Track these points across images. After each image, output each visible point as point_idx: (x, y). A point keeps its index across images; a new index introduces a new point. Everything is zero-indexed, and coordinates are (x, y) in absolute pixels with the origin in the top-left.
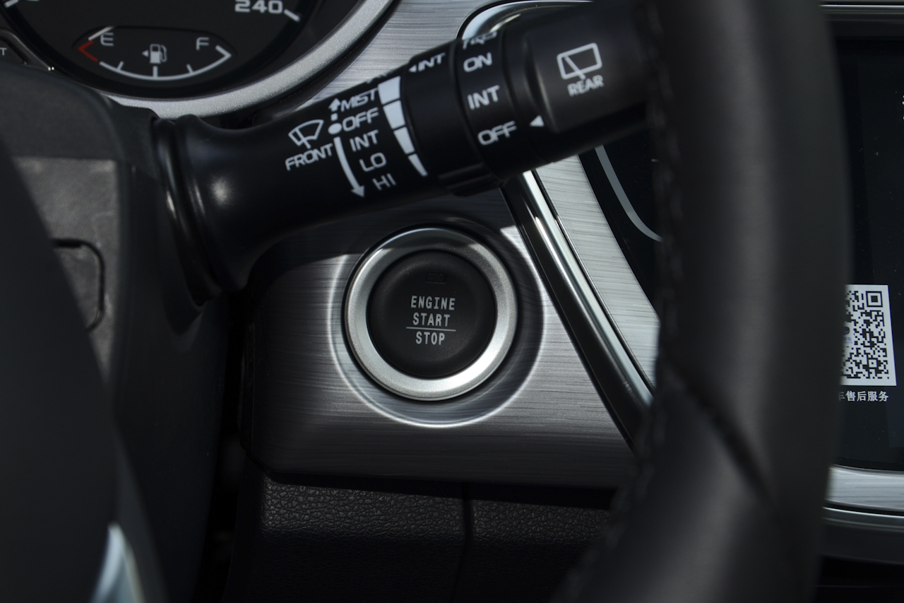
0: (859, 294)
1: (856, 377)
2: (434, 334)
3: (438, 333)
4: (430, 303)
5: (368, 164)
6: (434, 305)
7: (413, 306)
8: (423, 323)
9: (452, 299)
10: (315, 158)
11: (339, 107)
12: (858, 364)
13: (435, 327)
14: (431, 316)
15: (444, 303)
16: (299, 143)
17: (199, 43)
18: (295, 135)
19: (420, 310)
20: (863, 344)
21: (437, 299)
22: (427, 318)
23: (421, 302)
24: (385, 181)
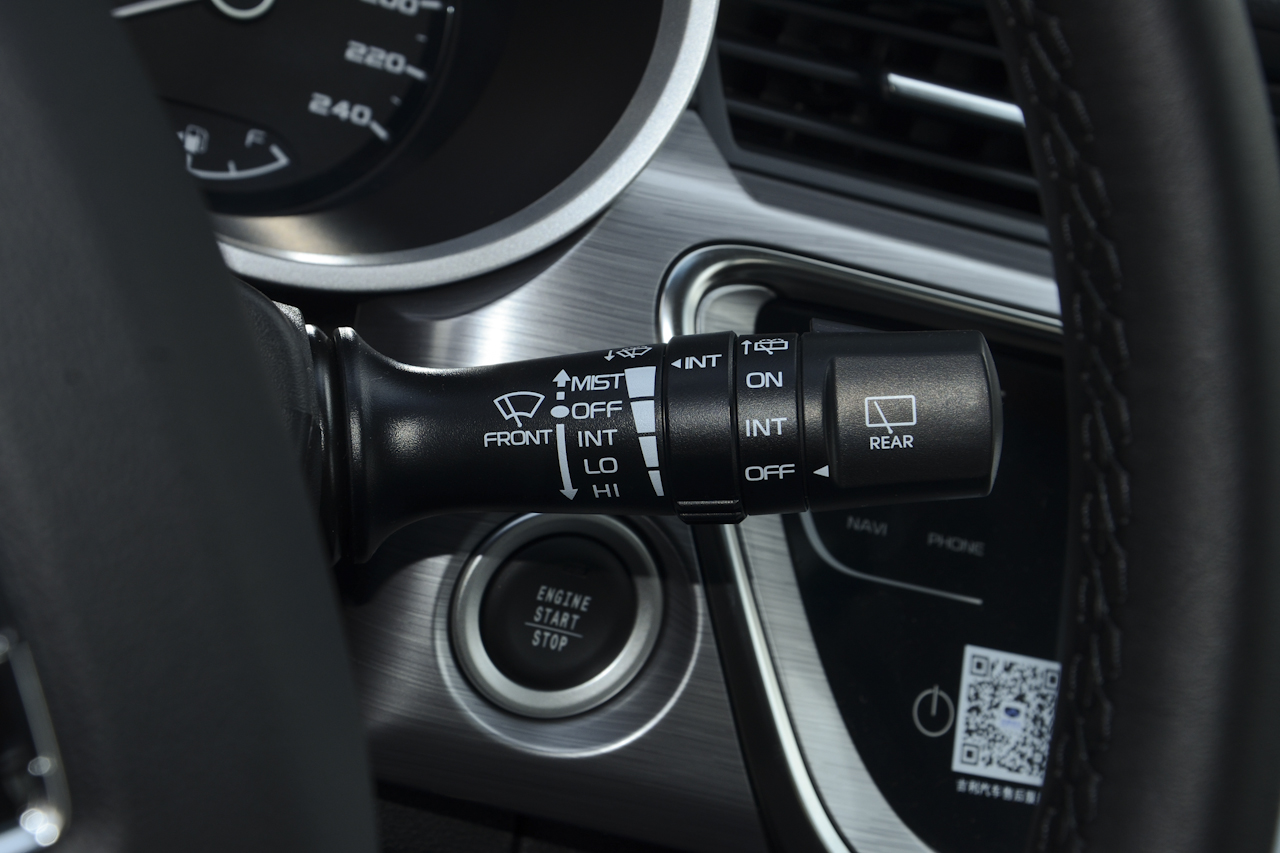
0: (1039, 671)
1: (1018, 770)
2: (556, 636)
3: (560, 635)
4: (560, 598)
5: (594, 466)
6: (563, 601)
7: (539, 598)
8: (546, 620)
9: (587, 598)
10: (526, 441)
11: (569, 384)
12: (1022, 756)
13: (558, 627)
14: (557, 614)
15: (576, 601)
16: (507, 417)
17: (252, 137)
18: (502, 403)
19: (546, 604)
20: (1032, 733)
21: (569, 594)
22: (552, 615)
23: (550, 595)
24: (608, 490)
